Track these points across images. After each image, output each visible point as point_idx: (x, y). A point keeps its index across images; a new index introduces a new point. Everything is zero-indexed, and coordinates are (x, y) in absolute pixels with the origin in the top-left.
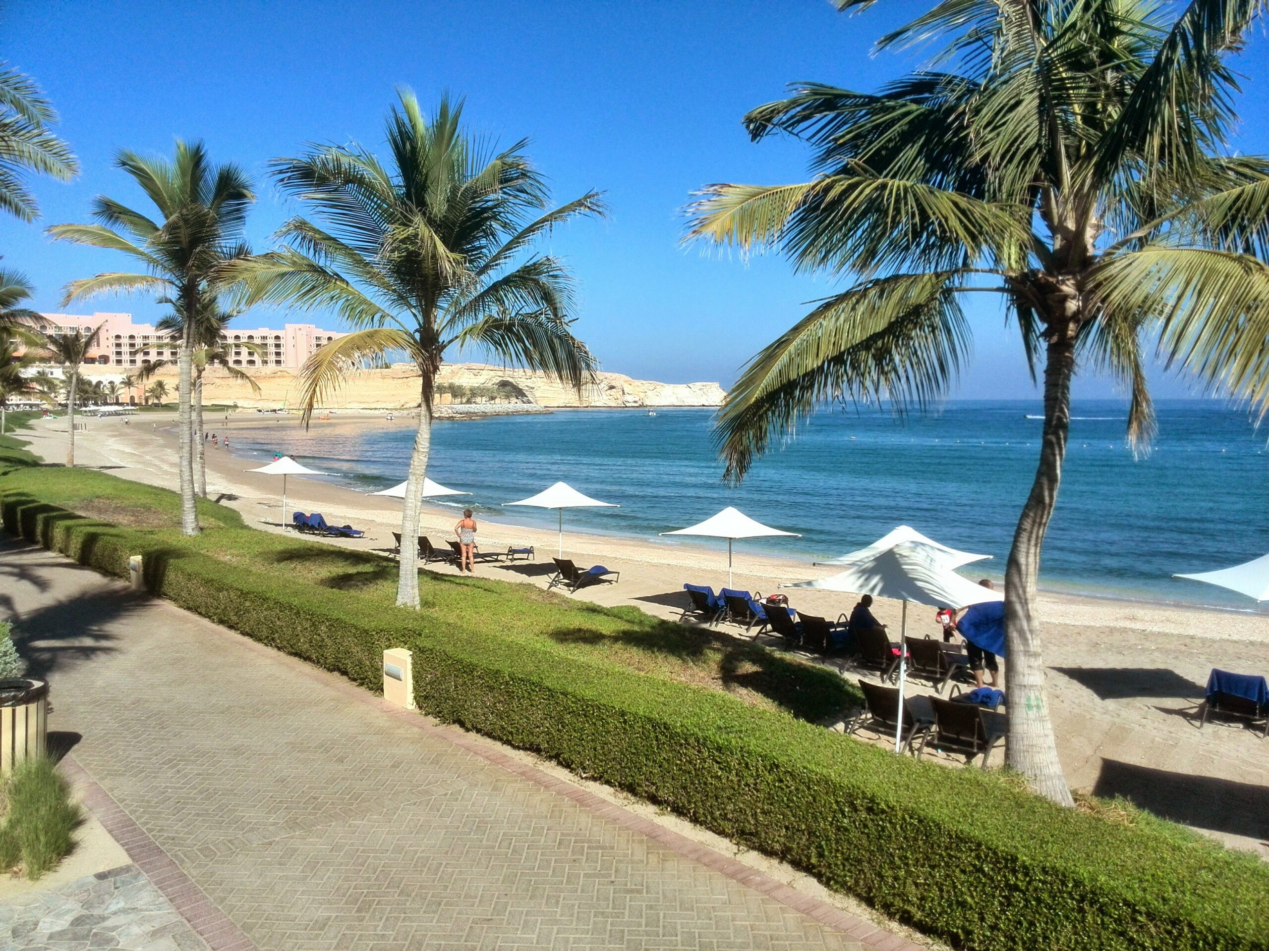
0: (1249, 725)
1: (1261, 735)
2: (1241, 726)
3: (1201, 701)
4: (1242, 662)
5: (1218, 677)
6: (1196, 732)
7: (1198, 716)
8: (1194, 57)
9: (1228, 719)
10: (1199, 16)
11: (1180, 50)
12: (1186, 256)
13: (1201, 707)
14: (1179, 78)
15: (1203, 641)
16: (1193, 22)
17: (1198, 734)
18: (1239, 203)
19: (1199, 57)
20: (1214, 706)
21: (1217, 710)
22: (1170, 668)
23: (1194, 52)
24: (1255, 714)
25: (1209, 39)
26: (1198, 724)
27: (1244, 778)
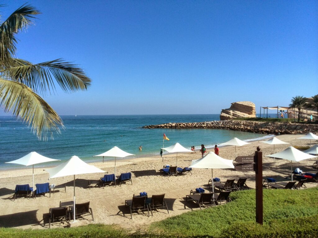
0: (26, 197)
1: (29, 198)
2: (24, 198)
3: (14, 194)
4: (23, 182)
5: (18, 187)
6: (13, 202)
7: (13, 198)
8: (8, 33)
9: (20, 197)
10: (9, 23)
11: (4, 30)
12: (8, 82)
13: (14, 195)
14: (4, 37)
15: (13, 178)
16: (7, 24)
17: (14, 203)
18: (20, 71)
19: (9, 33)
20: (17, 194)
21: (18, 195)
22: (5, 187)
23: (8, 32)
24: (27, 194)
25: (12, 30)
26: (13, 200)
27: (26, 210)
